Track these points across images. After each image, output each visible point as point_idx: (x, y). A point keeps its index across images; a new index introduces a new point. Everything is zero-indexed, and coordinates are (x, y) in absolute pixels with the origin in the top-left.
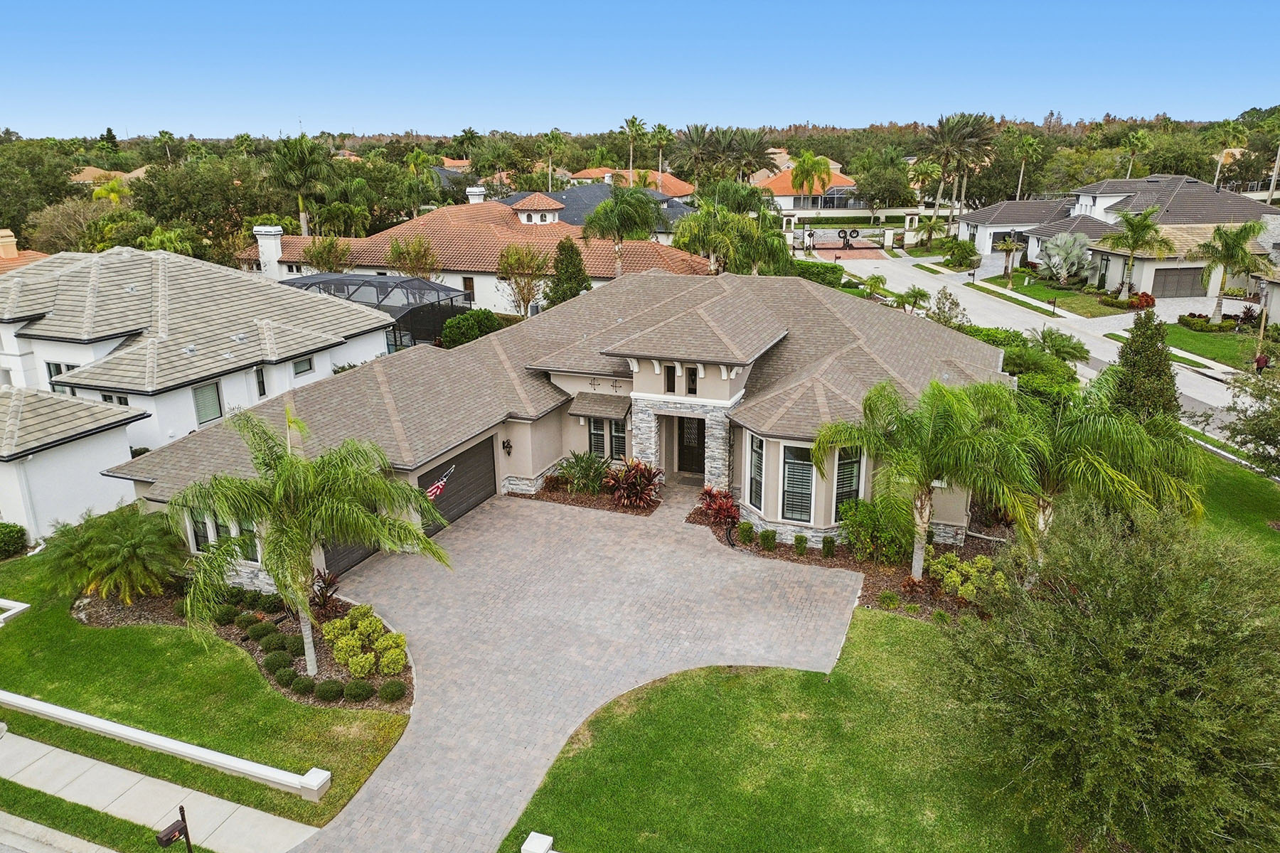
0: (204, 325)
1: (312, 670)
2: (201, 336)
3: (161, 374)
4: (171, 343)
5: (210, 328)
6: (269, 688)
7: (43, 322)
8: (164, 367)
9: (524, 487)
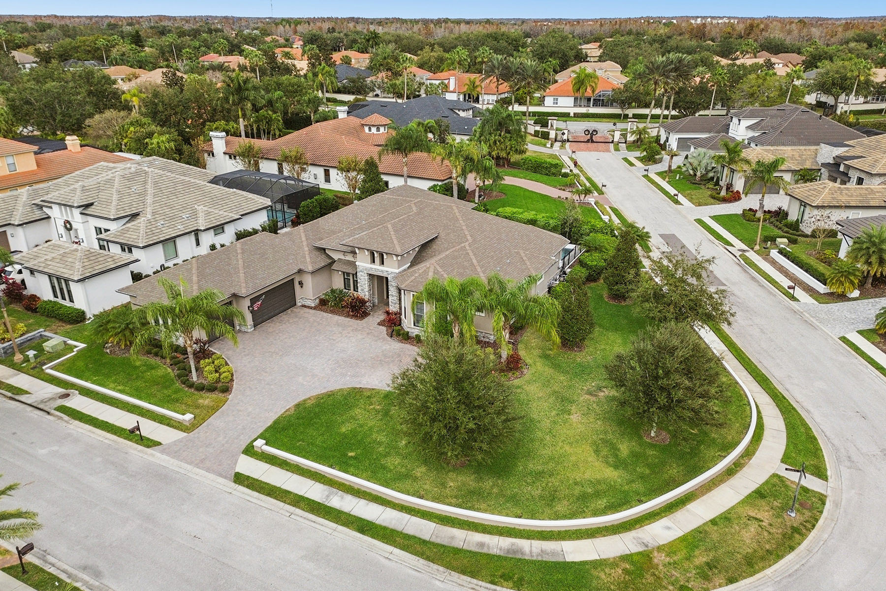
0: (170, 209)
1: (195, 378)
2: (167, 216)
3: (147, 237)
4: (152, 220)
5: (172, 211)
6: (178, 384)
7: (93, 207)
8: (149, 233)
9: (309, 303)
